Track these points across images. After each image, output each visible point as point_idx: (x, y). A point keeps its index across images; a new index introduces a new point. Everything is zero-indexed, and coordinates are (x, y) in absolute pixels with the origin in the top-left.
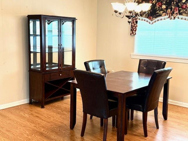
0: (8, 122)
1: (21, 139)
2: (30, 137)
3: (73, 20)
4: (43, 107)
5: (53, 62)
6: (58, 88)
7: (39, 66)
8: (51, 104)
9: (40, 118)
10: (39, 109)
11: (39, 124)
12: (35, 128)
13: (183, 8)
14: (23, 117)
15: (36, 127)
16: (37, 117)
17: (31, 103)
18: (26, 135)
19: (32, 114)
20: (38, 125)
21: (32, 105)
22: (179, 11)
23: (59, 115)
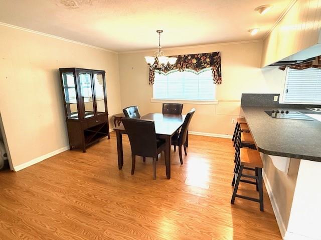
0: (55, 173)
1: (75, 189)
2: (83, 186)
3: (102, 73)
4: (84, 152)
5: (86, 110)
6: (95, 133)
7: (77, 115)
8: (92, 148)
9: (85, 163)
10: (81, 154)
11: (87, 169)
12: (85, 175)
13: (189, 63)
14: (69, 165)
15: (85, 173)
16: (83, 162)
17: (71, 149)
18: (78, 185)
19: (77, 161)
20: (86, 171)
21: (73, 151)
22: (186, 65)
23: (103, 158)
